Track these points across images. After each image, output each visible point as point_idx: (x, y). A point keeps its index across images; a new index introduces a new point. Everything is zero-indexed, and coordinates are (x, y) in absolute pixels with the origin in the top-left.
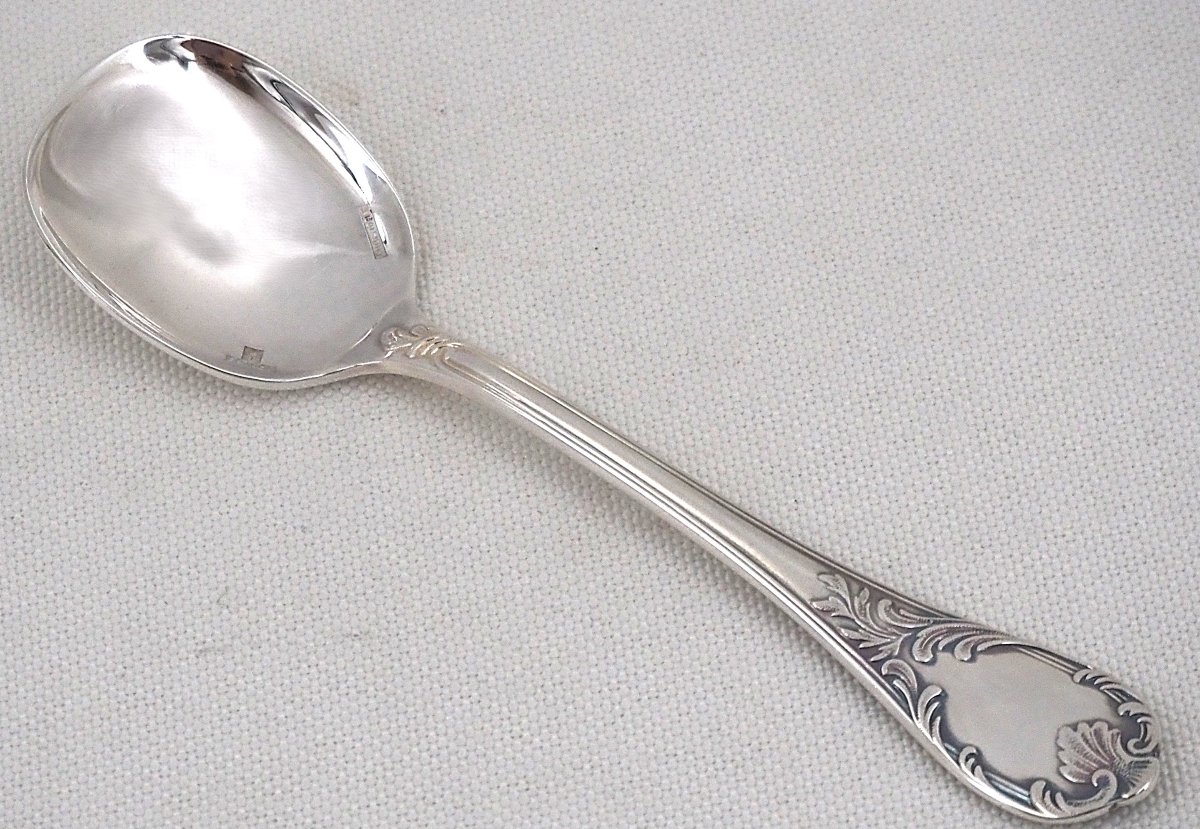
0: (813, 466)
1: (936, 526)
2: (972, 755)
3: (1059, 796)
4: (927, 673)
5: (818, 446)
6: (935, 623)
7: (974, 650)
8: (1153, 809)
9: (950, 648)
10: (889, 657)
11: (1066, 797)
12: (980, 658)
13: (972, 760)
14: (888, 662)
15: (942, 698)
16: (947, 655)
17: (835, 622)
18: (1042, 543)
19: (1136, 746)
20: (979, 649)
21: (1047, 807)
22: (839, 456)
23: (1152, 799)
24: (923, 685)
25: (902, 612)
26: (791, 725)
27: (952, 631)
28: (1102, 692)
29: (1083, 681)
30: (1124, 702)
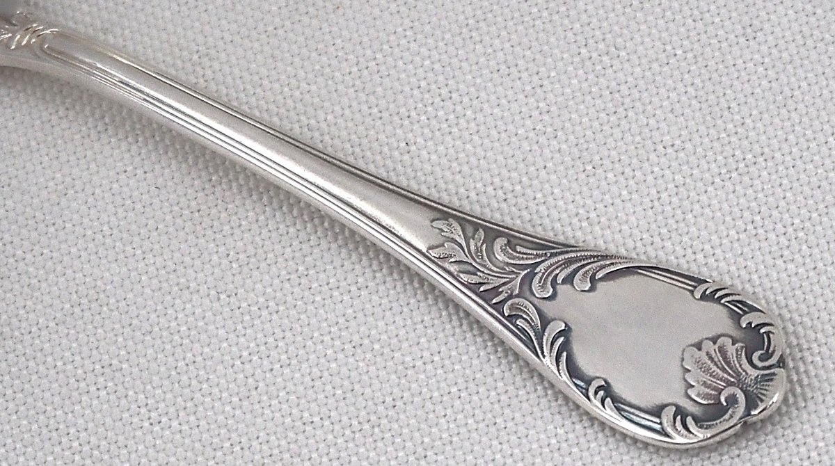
0: (420, 105)
1: (546, 151)
2: (600, 388)
3: (689, 420)
4: (549, 309)
5: (423, 84)
6: (552, 255)
7: (593, 280)
8: (785, 418)
9: (569, 280)
10: (510, 297)
11: (696, 420)
12: (600, 285)
13: (601, 393)
14: (510, 302)
15: (566, 333)
16: (567, 287)
17: (453, 268)
18: (653, 156)
19: (761, 359)
20: (599, 275)
21: (679, 433)
22: (444, 91)
23: (784, 409)
24: (545, 322)
25: (519, 249)
26: (422, 376)
27: (569, 262)
28: (723, 305)
29: (704, 297)
30: (745, 313)
